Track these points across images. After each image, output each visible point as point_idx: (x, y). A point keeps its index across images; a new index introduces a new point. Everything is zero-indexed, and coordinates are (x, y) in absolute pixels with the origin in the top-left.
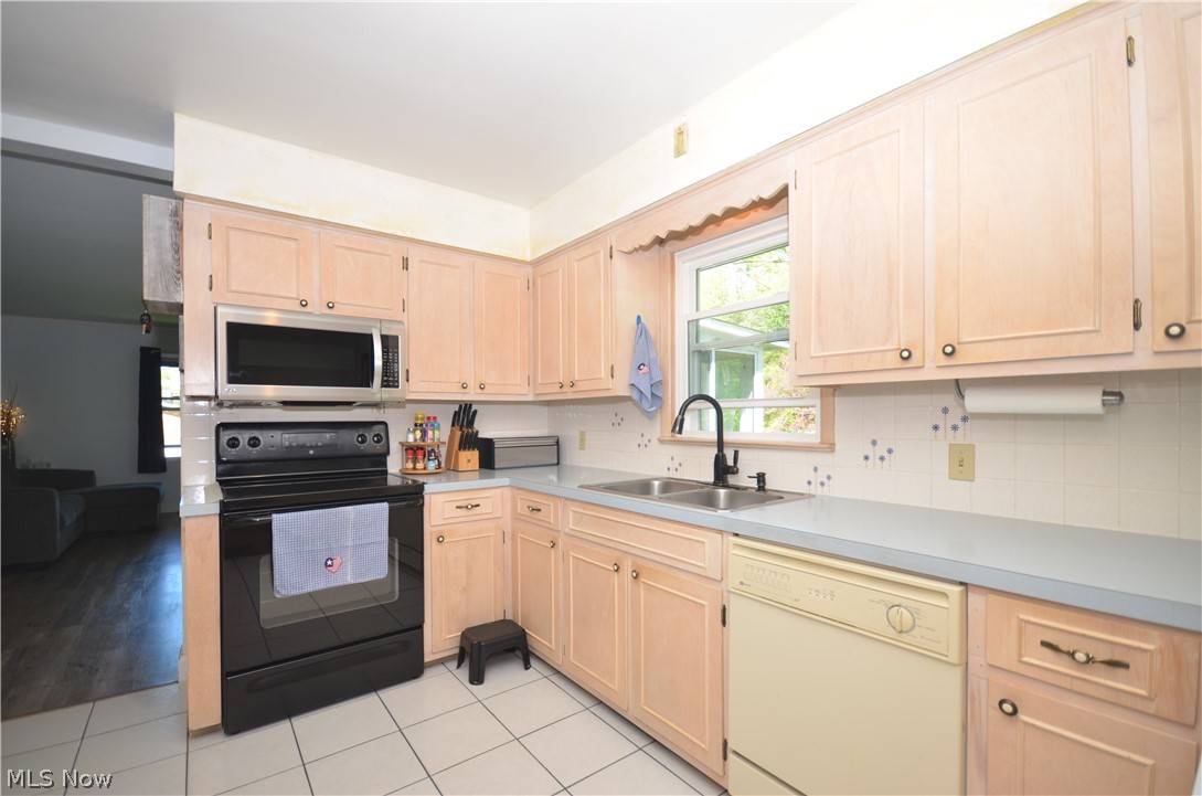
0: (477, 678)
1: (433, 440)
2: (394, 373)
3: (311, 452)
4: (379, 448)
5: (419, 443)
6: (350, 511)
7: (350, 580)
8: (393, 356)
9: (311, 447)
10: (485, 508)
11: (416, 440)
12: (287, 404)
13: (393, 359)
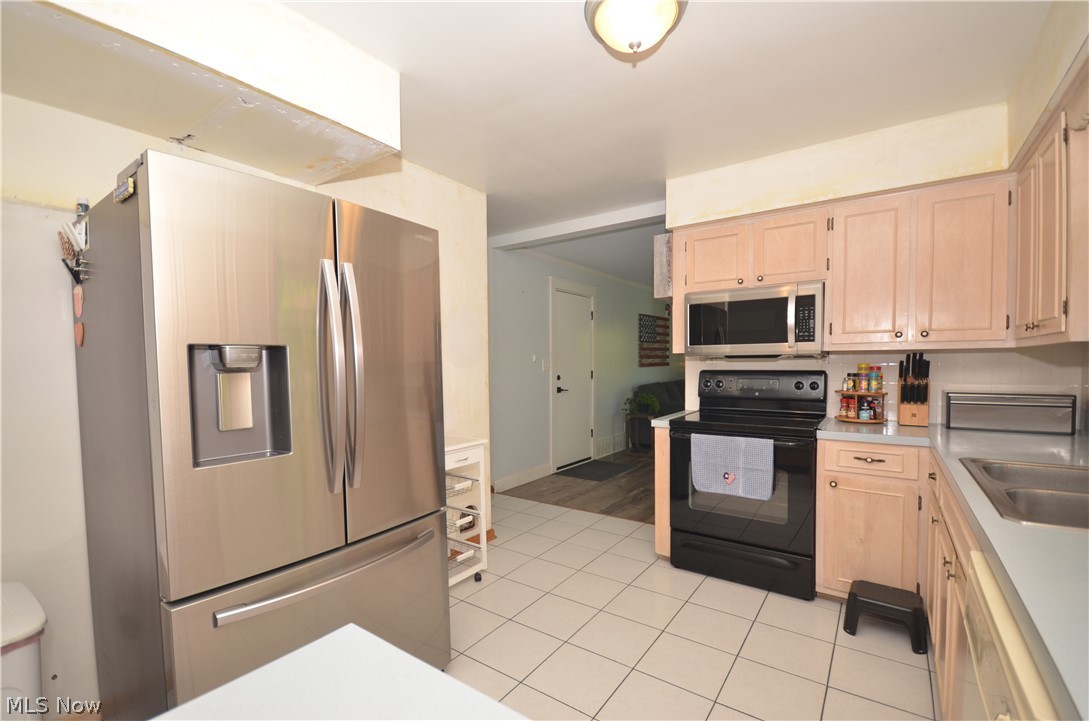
0: (851, 627)
1: (868, 389)
2: (809, 329)
3: (757, 394)
4: (818, 394)
5: (851, 392)
6: (742, 440)
7: (741, 493)
8: (809, 313)
9: (757, 390)
10: (892, 466)
11: (848, 389)
12: (729, 357)
13: (809, 316)
